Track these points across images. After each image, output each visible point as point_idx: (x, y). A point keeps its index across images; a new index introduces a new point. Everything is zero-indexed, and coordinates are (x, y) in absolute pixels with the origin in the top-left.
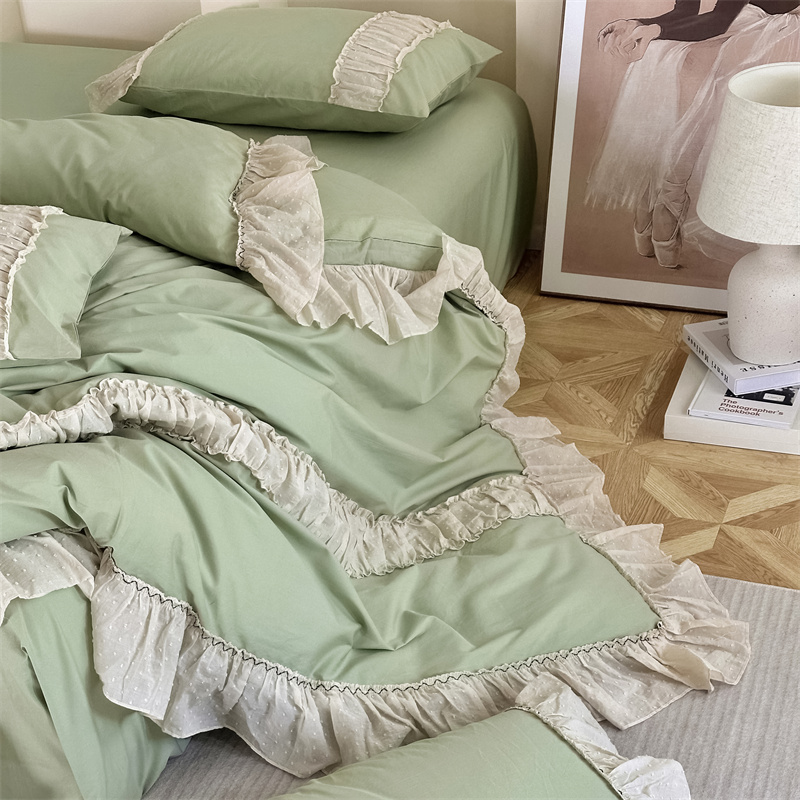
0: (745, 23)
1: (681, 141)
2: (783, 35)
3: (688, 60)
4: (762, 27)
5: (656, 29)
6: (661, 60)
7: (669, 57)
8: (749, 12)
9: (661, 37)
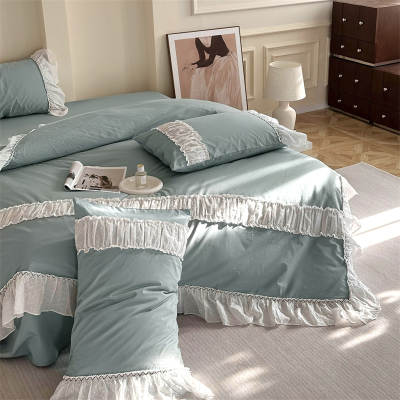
0: (217, 60)
1: (209, 93)
2: (226, 61)
3: (206, 72)
4: (221, 60)
5: (196, 65)
6: (199, 73)
7: (201, 72)
8: (217, 57)
9: (198, 67)
